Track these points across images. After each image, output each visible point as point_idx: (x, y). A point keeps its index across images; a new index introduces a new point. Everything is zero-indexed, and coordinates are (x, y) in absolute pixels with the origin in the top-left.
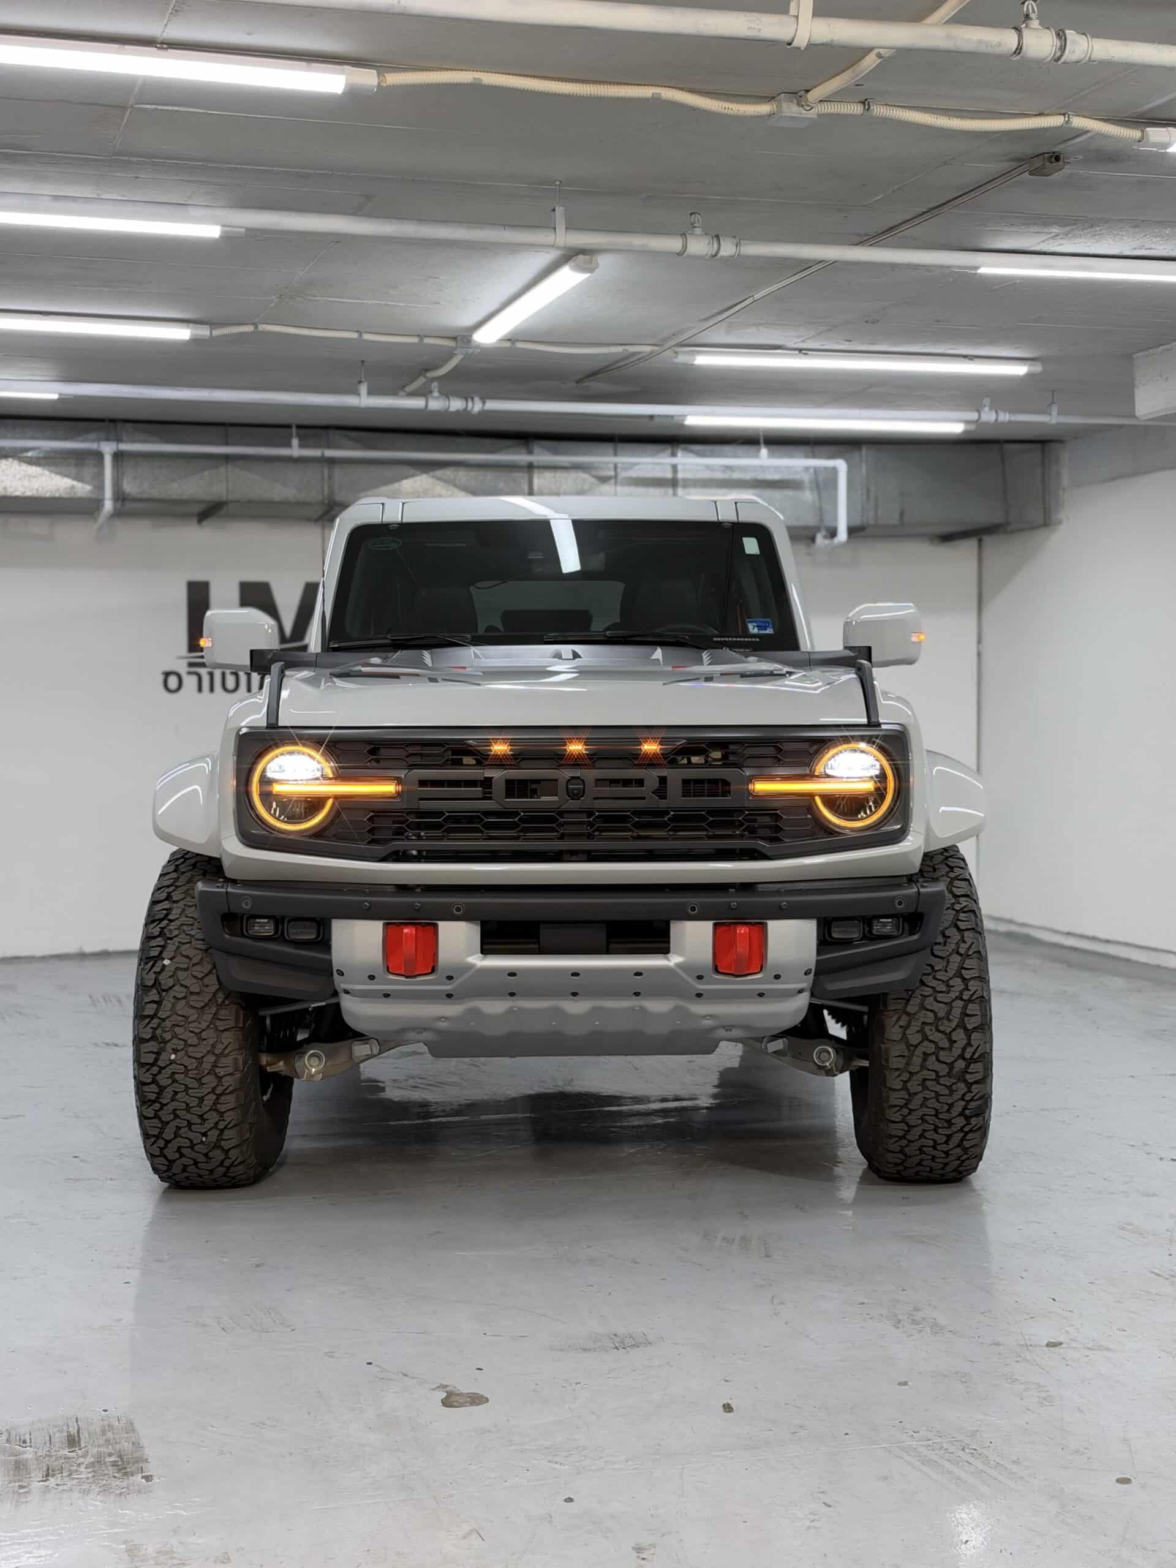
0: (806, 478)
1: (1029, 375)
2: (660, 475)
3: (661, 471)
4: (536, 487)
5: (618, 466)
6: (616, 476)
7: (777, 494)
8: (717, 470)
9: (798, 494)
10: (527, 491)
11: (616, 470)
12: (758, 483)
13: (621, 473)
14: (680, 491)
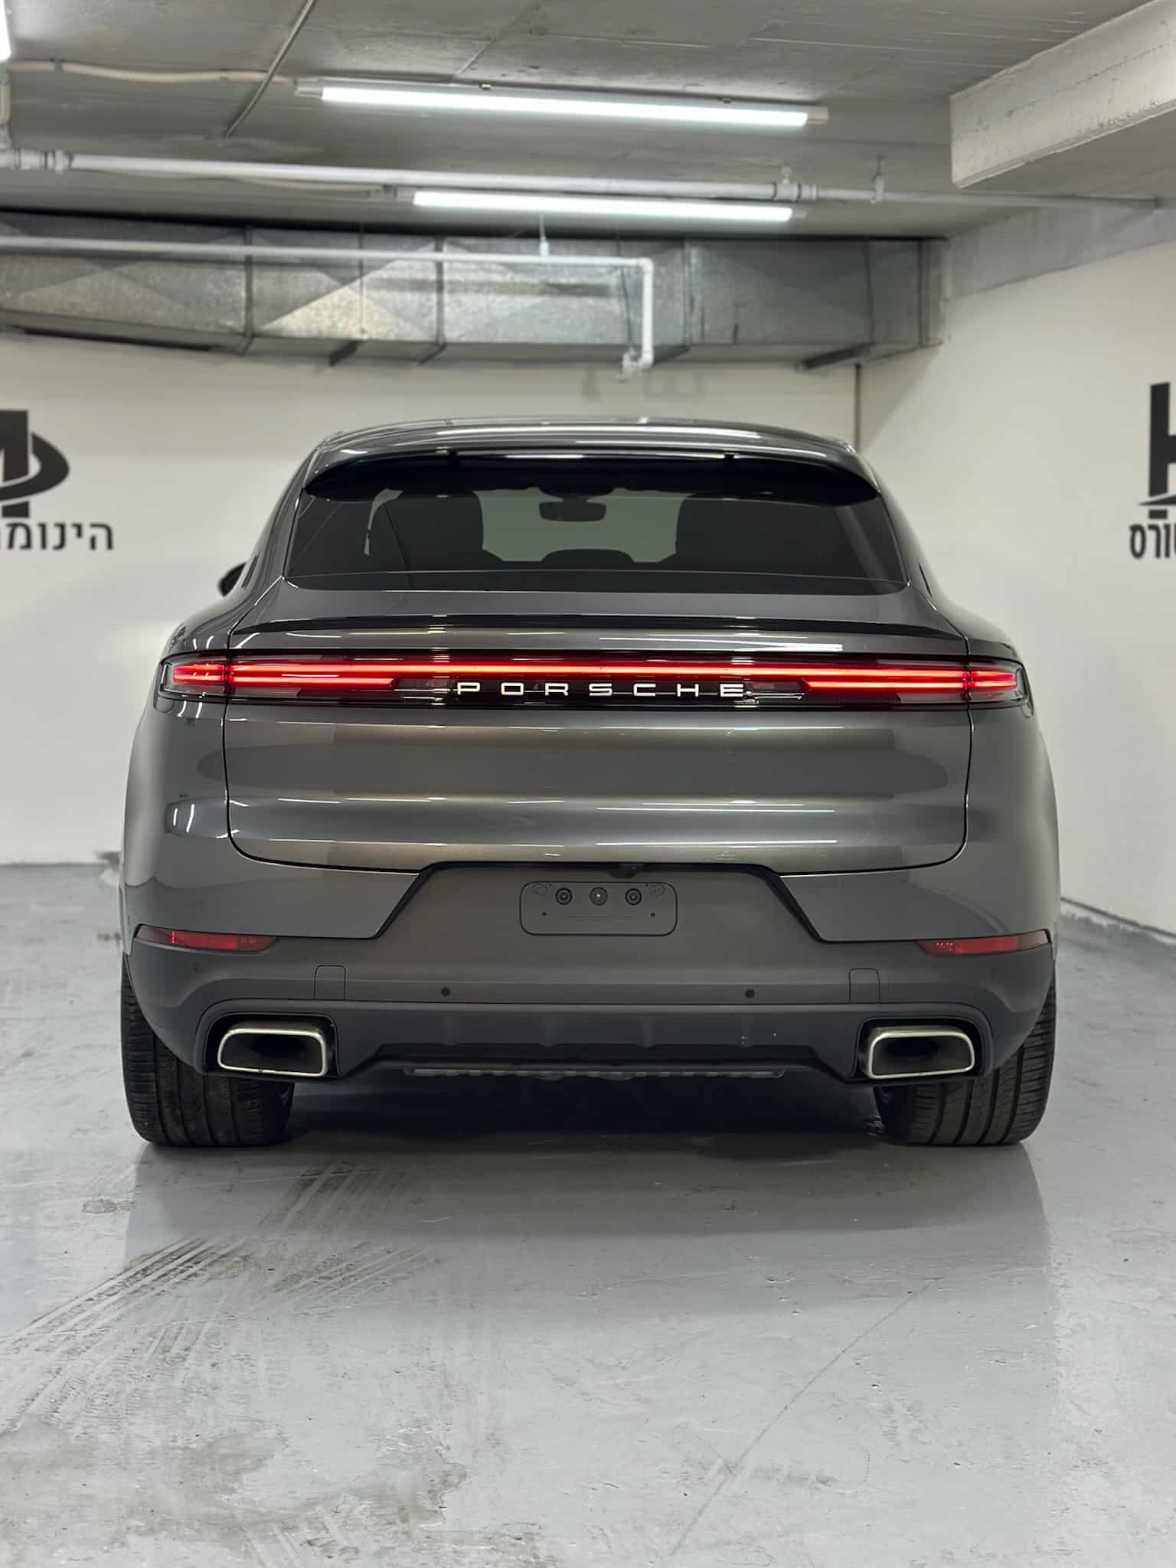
0: (613, 280)
1: (810, 126)
2: (420, 276)
3: (422, 270)
4: (255, 287)
5: (365, 263)
6: (361, 275)
7: (574, 303)
8: (495, 271)
9: (601, 303)
10: (243, 294)
11: (362, 268)
12: (549, 289)
13: (368, 272)
14: (446, 297)
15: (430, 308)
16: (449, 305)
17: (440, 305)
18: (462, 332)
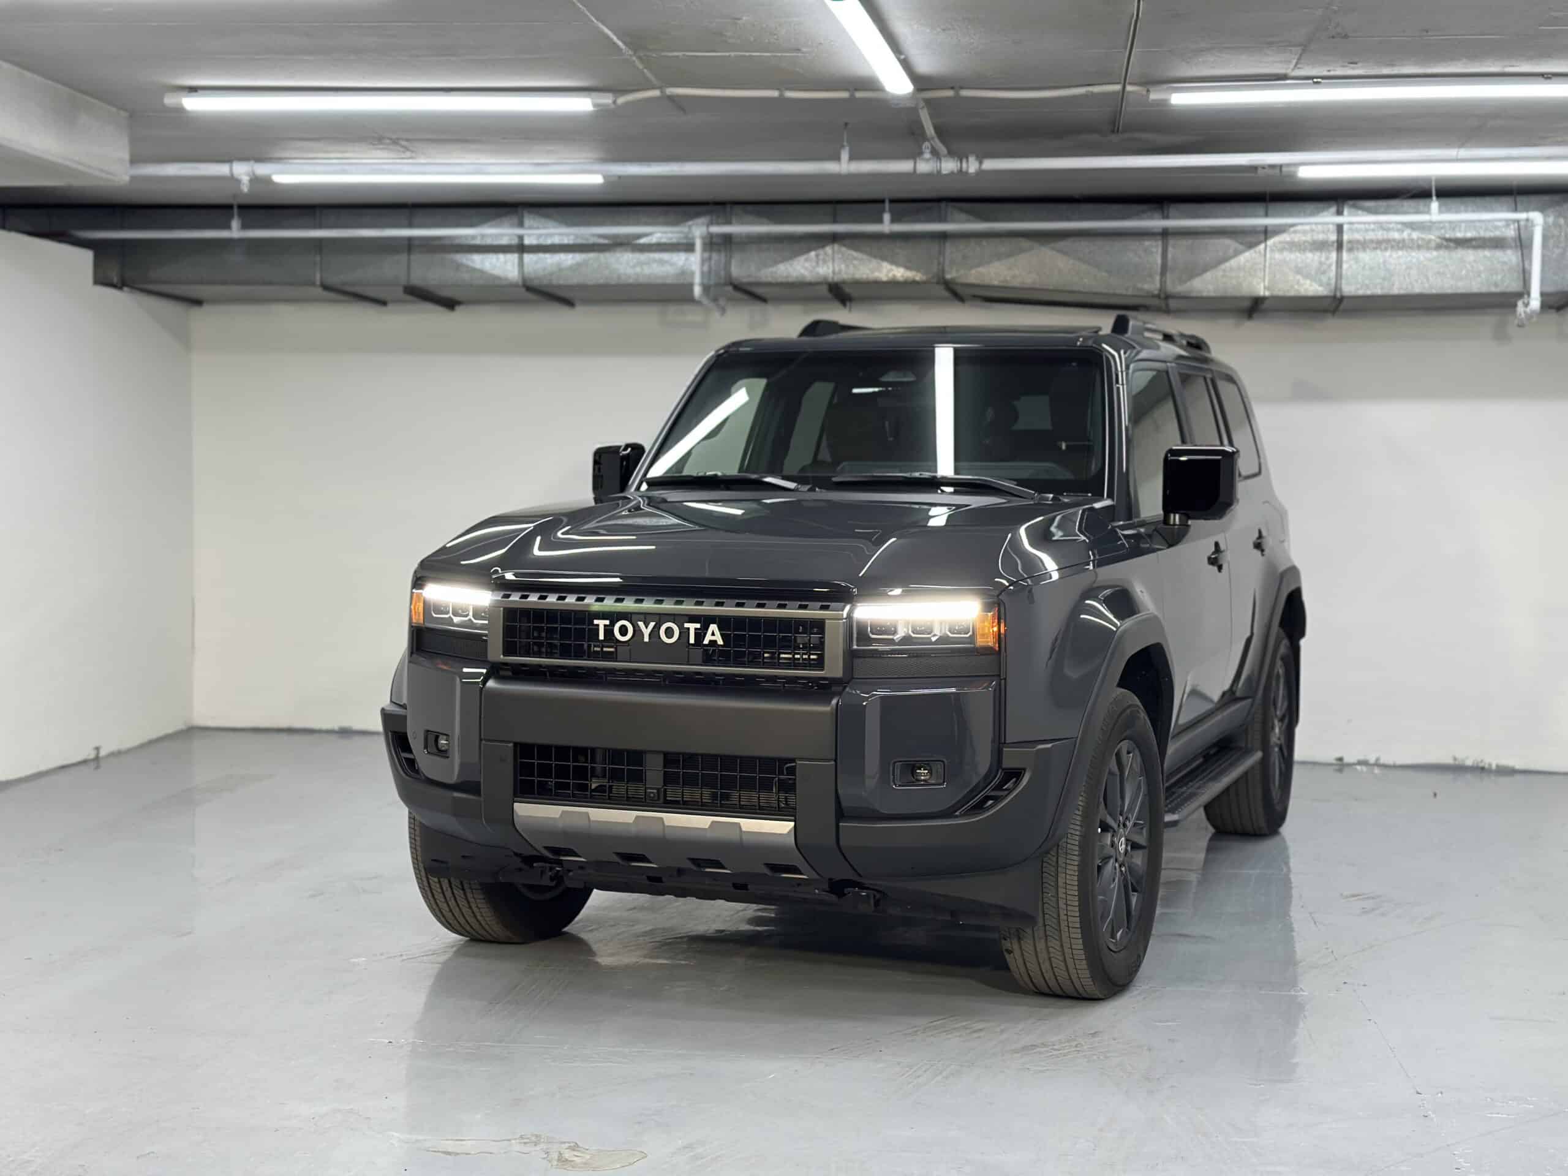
2: (1321, 237)
3: (1323, 232)
4: (1170, 256)
5: (1269, 229)
6: (1266, 239)
7: (1470, 255)
8: (1392, 229)
9: (1499, 254)
10: (1159, 261)
11: (1266, 233)
12: (1445, 243)
13: (1271, 237)
14: (1345, 255)
15: (1330, 266)
16: (1347, 262)
17: (1339, 263)
18: (1359, 286)
